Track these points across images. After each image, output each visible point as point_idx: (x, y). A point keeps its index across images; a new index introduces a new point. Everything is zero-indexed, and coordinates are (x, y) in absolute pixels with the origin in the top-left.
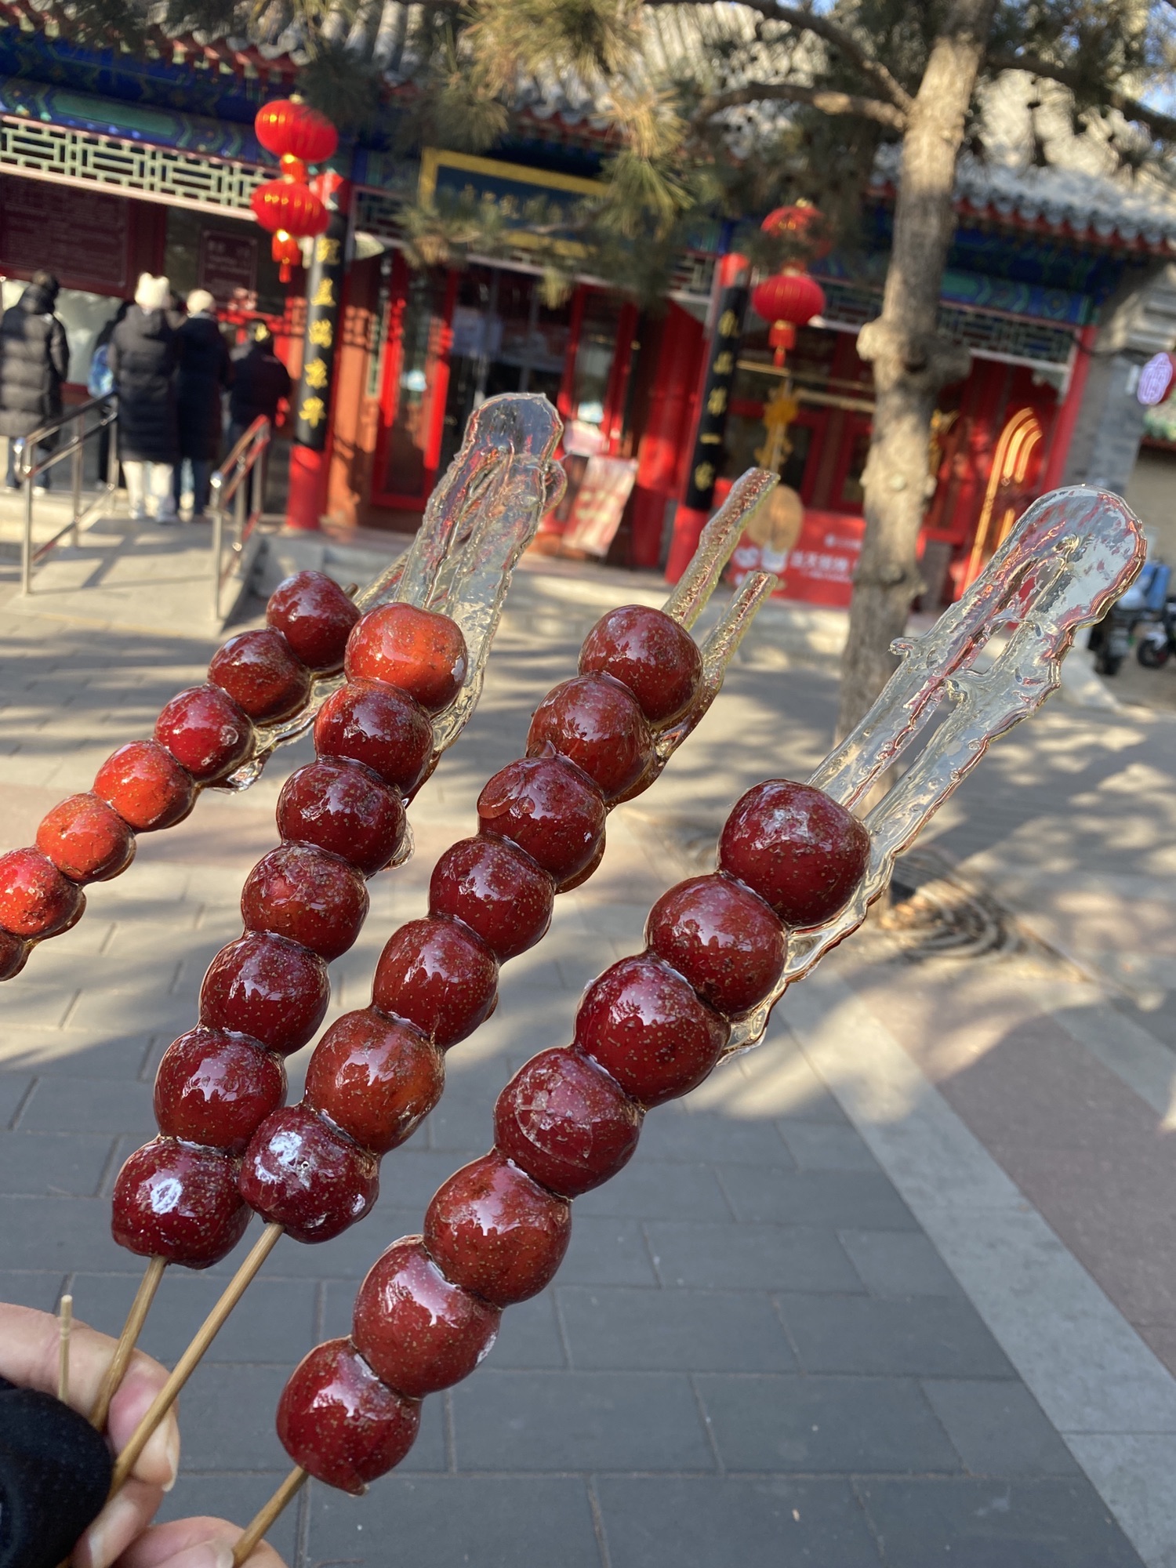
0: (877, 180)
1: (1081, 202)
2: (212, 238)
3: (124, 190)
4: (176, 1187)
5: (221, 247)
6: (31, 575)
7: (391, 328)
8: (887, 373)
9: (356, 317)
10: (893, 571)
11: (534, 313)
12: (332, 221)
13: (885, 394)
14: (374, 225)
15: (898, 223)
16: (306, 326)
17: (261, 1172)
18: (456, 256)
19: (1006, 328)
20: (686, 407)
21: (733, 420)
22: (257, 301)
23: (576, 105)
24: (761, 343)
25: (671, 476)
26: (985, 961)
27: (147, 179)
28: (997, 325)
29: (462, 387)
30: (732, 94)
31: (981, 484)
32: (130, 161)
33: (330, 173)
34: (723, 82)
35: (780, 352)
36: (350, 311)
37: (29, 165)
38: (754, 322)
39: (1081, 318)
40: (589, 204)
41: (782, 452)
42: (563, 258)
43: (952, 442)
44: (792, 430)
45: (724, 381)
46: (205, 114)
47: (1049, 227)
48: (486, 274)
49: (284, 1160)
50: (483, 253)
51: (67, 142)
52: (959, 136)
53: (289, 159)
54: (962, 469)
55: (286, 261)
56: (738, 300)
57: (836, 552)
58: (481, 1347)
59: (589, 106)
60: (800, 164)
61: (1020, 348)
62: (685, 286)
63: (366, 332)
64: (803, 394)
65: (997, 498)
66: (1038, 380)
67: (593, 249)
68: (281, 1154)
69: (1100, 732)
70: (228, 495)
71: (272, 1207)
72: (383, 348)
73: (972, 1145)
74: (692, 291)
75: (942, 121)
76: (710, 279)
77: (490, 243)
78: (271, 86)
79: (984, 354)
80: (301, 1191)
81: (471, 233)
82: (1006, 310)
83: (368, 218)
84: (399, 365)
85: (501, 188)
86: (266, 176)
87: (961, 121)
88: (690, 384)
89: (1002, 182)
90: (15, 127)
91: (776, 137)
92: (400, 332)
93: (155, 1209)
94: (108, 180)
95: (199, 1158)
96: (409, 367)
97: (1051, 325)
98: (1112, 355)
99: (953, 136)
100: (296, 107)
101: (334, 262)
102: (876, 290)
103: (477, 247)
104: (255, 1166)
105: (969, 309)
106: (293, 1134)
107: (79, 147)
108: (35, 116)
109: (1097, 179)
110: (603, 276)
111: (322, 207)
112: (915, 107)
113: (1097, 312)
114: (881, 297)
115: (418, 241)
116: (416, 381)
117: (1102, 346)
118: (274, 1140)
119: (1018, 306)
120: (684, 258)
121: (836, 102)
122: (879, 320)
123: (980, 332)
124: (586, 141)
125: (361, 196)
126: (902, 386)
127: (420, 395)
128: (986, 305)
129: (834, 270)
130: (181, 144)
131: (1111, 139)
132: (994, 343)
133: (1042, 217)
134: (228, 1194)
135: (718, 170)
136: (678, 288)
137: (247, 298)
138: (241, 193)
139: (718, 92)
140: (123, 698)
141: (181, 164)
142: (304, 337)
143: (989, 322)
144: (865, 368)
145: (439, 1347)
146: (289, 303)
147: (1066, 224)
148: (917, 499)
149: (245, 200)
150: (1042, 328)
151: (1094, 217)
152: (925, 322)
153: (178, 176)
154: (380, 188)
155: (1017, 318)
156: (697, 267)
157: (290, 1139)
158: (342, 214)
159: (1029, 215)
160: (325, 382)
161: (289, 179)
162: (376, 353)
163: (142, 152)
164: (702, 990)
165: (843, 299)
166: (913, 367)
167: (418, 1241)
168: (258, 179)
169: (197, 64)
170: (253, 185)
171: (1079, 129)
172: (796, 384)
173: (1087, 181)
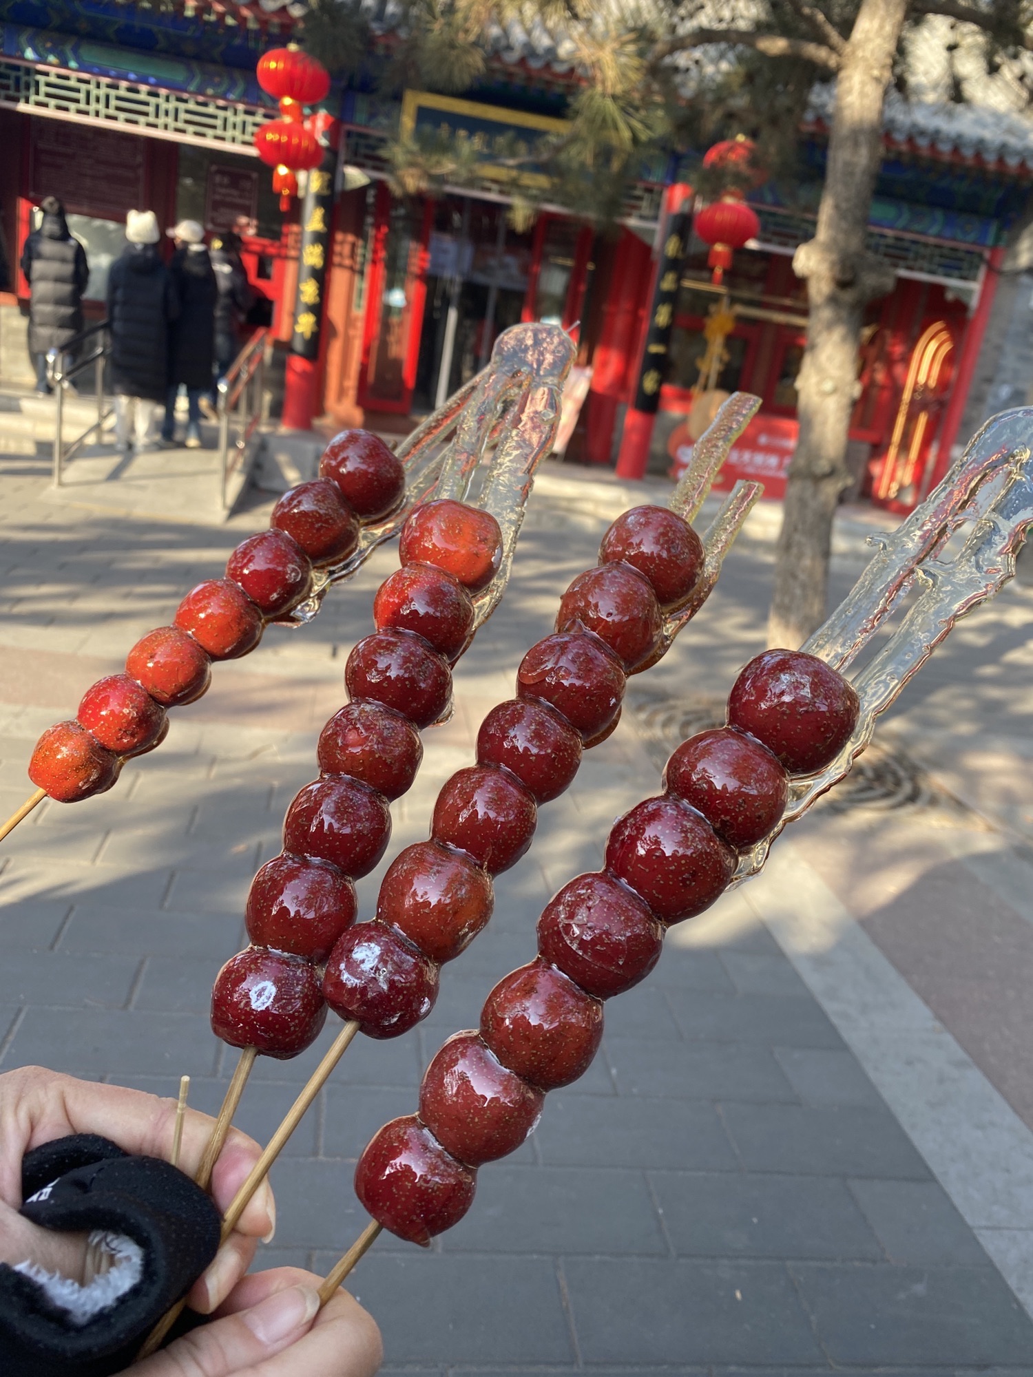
0: (809, 116)
1: (991, 135)
2: (219, 172)
3: (141, 130)
4: (271, 989)
5: (226, 180)
6: (61, 470)
7: (375, 252)
8: (820, 289)
9: (344, 241)
10: (823, 466)
11: (502, 236)
12: (326, 156)
13: (818, 307)
14: (360, 160)
15: (831, 154)
16: (300, 250)
17: (345, 976)
18: (434, 187)
19: (922, 250)
20: (635, 322)
21: (678, 333)
22: (258, 228)
23: (540, 51)
24: (701, 264)
25: (622, 382)
26: (903, 812)
27: (162, 120)
28: (914, 247)
29: (437, 303)
30: (682, 39)
31: (897, 391)
32: (147, 104)
33: (322, 113)
34: (673, 29)
35: (719, 271)
36: (339, 236)
37: (59, 108)
38: (696, 245)
39: (990, 241)
40: (553, 139)
41: (721, 360)
42: (528, 187)
43: (873, 352)
44: (729, 340)
45: (671, 298)
46: (213, 61)
47: (963, 158)
48: (458, 202)
49: (366, 967)
50: (457, 184)
51: (92, 87)
52: (887, 75)
53: (287, 101)
54: (880, 376)
55: (286, 192)
56: (683, 225)
57: (769, 450)
58: (530, 1125)
59: (551, 51)
60: (740, 102)
61: (934, 267)
62: (635, 212)
63: (353, 255)
64: (740, 309)
65: (912, 402)
66: (950, 296)
67: (556, 180)
68: (363, 961)
69: (1002, 611)
70: (233, 398)
71: (355, 1006)
72: (368, 269)
73: (892, 974)
74: (642, 217)
75: (872, 62)
76: (658, 206)
77: (464, 174)
78: (270, 35)
79: (903, 273)
80: (380, 993)
81: (448, 166)
82: (923, 233)
83: (356, 154)
84: (382, 284)
85: (473, 125)
86: (266, 116)
87: (889, 61)
88: (639, 300)
89: (921, 118)
90: (46, 74)
91: (719, 78)
92: (383, 254)
93: (253, 1007)
94: (128, 121)
95: (288, 964)
96: (390, 286)
97: (963, 246)
98: (1017, 273)
99: (882, 75)
100: (294, 56)
101: (326, 192)
102: (809, 216)
103: (451, 178)
104: (341, 971)
105: (889, 233)
106: (372, 945)
107: (103, 92)
108: (64, 65)
109: (1006, 115)
110: (564, 204)
111: (316, 143)
112: (848, 48)
113: (1005, 235)
114: (814, 224)
115: (401, 173)
116: (397, 298)
117: (1008, 266)
118: (356, 950)
119: (934, 230)
120: (634, 188)
121: (777, 45)
122: (812, 242)
123: (899, 253)
124: (548, 83)
125: (349, 134)
126: (832, 300)
127: (400, 311)
128: (905, 229)
129: (769, 198)
130: (192, 88)
131: (1022, 78)
132: (911, 263)
133: (956, 150)
134: (312, 996)
135: (667, 107)
136: (629, 215)
137: (248, 225)
138: (244, 132)
139: (668, 38)
140: (142, 576)
141: (191, 106)
142: (298, 259)
143: (906, 245)
144: (799, 284)
145: (497, 1122)
146: (285, 229)
147: (978, 155)
148: (845, 401)
149: (248, 138)
150: (954, 250)
151: (1003, 150)
152: (855, 243)
153: (189, 117)
154: (366, 126)
155: (932, 240)
156: (646, 196)
157: (370, 949)
158: (333, 150)
159: (945, 148)
160: (318, 299)
161: (287, 119)
162: (362, 273)
163: (156, 95)
164: (718, 825)
165: (777, 224)
166: (843, 284)
167: (475, 1034)
168: (259, 119)
169: (206, 17)
170: (255, 125)
171: (993, 69)
172: (734, 300)
173: (998, 117)
